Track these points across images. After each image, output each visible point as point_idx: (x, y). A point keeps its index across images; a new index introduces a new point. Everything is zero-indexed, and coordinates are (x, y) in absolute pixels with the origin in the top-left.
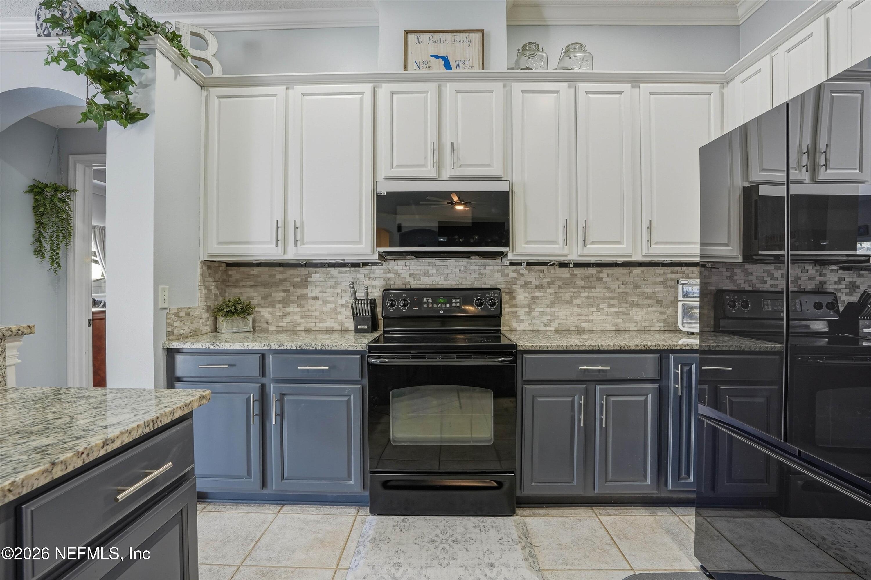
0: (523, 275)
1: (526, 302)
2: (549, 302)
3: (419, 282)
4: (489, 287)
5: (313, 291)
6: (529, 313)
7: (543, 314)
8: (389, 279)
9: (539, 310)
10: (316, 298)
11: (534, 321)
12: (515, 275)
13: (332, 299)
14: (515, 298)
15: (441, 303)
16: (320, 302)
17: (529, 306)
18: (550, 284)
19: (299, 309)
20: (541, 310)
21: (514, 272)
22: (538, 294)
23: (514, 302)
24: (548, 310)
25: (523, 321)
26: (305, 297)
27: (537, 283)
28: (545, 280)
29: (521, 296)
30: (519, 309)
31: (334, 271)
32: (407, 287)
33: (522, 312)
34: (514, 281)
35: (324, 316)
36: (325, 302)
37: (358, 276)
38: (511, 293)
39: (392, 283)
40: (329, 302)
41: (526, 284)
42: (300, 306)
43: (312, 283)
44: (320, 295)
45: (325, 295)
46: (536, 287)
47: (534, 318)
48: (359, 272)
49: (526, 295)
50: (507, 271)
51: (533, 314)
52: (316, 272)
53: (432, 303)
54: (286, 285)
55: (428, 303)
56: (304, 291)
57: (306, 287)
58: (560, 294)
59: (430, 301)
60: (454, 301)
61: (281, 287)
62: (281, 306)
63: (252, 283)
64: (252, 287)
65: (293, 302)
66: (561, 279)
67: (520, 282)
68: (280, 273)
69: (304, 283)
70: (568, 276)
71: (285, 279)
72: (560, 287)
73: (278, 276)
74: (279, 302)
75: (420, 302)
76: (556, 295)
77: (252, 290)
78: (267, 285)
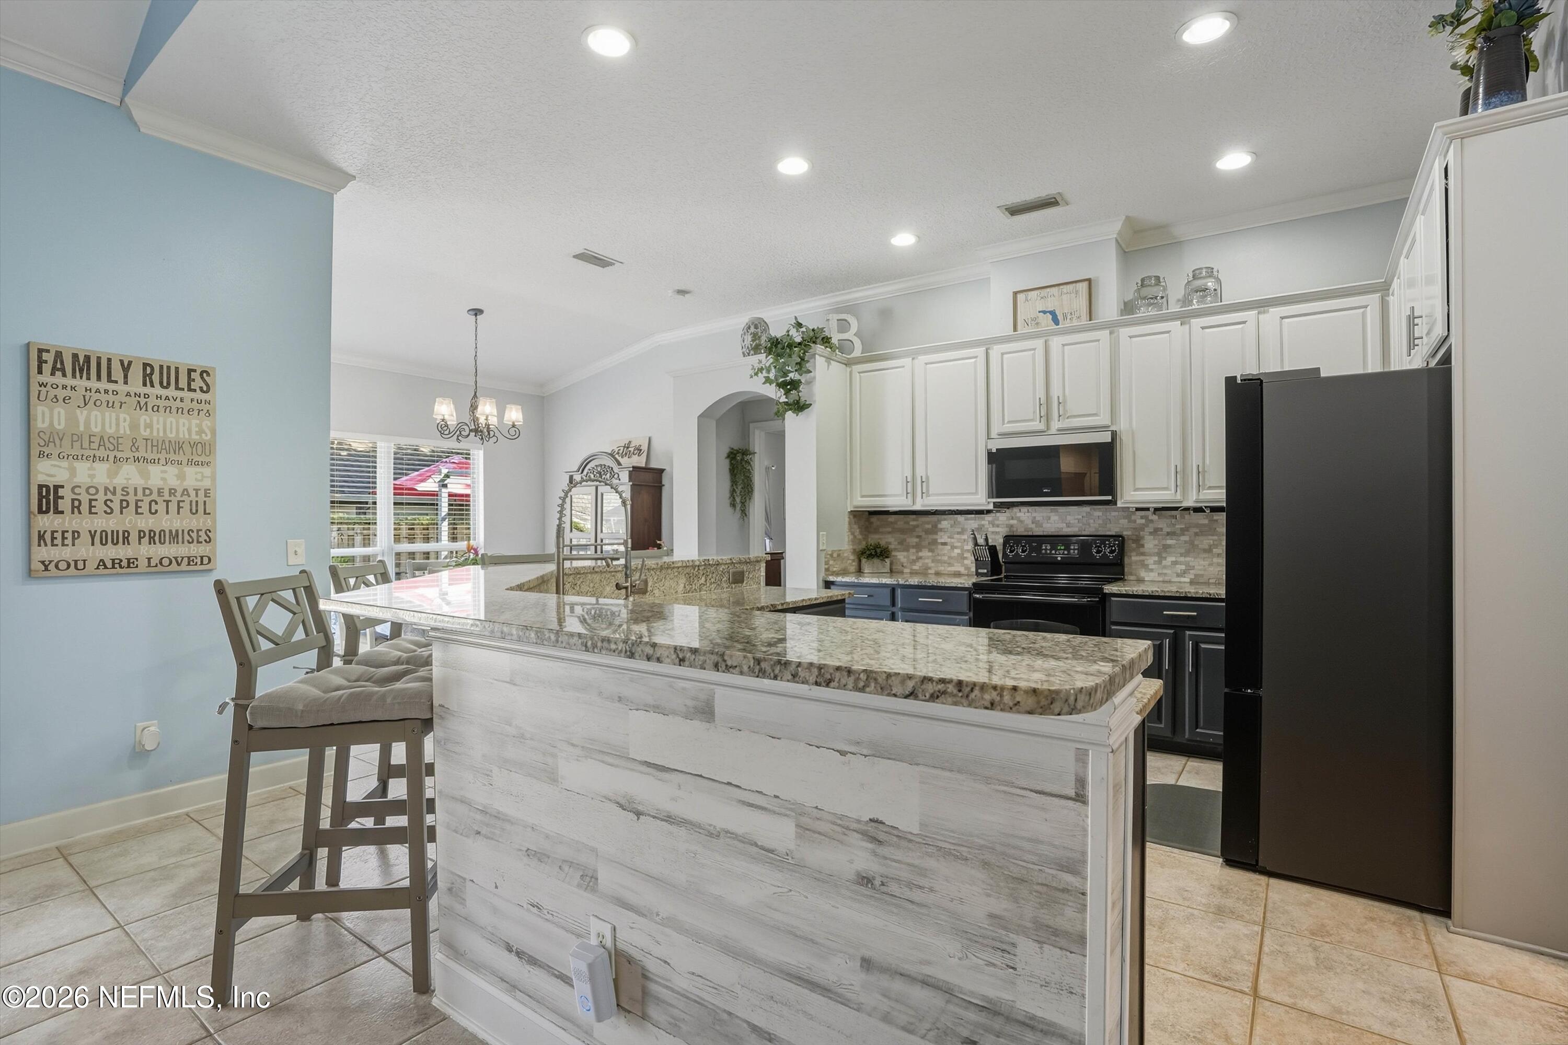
0: (1152, 521)
1: (1156, 551)
2: (1183, 551)
3: (1041, 529)
4: (1114, 534)
5: (942, 538)
6: (1159, 562)
7: (1175, 563)
8: (1012, 526)
9: (1170, 559)
10: (945, 544)
11: (1165, 571)
12: (1143, 521)
13: (959, 544)
14: (1143, 546)
15: (1059, 550)
16: (949, 547)
17: (1159, 554)
18: (1183, 531)
19: (930, 554)
20: (1174, 559)
21: (1142, 517)
22: (1169, 542)
23: (1142, 550)
24: (1182, 559)
25: (1152, 570)
26: (935, 542)
27: (1169, 530)
28: (1177, 526)
29: (1150, 543)
30: (1148, 557)
31: (960, 518)
32: (1030, 534)
33: (1151, 561)
34: (1142, 527)
35: (952, 561)
36: (953, 547)
37: (983, 522)
38: (1138, 541)
39: (1015, 529)
40: (956, 547)
41: (1156, 531)
42: (931, 550)
43: (941, 530)
44: (948, 540)
45: (953, 540)
46: (1168, 534)
47: (1165, 567)
48: (984, 519)
49: (1156, 542)
50: (1133, 517)
51: (1164, 563)
52: (945, 520)
53: (1051, 550)
54: (919, 531)
55: (1046, 549)
56: (935, 537)
57: (936, 533)
58: (1196, 543)
59: (1049, 547)
60: (1072, 547)
61: (915, 534)
62: (914, 550)
63: (890, 530)
64: (889, 533)
65: (925, 547)
66: (1197, 526)
67: (1150, 529)
68: (914, 520)
69: (935, 530)
70: (1206, 522)
71: (917, 526)
72: (1196, 534)
73: (912, 523)
74: (913, 547)
75: (1038, 549)
76: (1192, 543)
77: (890, 536)
78: (902, 531)
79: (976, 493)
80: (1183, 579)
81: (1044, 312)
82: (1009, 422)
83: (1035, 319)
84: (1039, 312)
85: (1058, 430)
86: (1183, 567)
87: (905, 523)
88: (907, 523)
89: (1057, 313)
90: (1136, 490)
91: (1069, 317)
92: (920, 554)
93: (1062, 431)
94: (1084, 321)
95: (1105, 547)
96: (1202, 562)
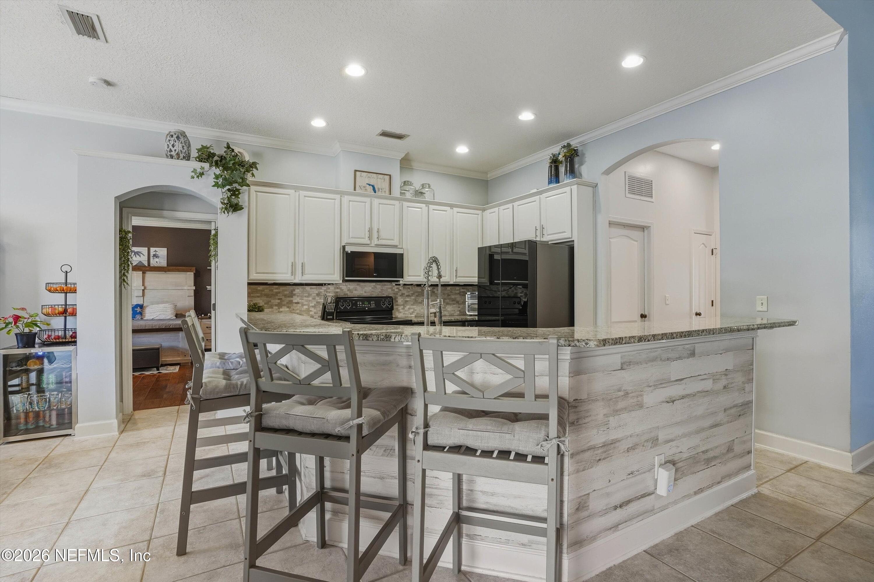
0: (401, 290)
1: (402, 303)
2: (412, 303)
3: (352, 294)
4: (385, 296)
5: (295, 299)
6: (403, 309)
7: (409, 309)
8: (337, 292)
9: (408, 307)
10: (298, 303)
11: (406, 312)
12: (397, 290)
13: (307, 303)
14: (397, 301)
15: (366, 304)
16: (300, 305)
17: (403, 305)
18: (413, 294)
19: (288, 309)
20: (409, 307)
21: (397, 288)
22: (407, 299)
23: (397, 303)
24: (412, 307)
25: (401, 312)
26: (291, 302)
27: (407, 294)
28: (410, 292)
29: (400, 300)
30: (399, 307)
31: (308, 288)
32: (346, 296)
33: (400, 308)
34: (396, 294)
35: (302, 313)
36: (303, 305)
37: (321, 290)
38: (396, 298)
39: (338, 294)
40: (305, 305)
41: (402, 295)
42: (288, 307)
43: (295, 295)
44: (300, 301)
45: (303, 301)
46: (407, 296)
47: (406, 311)
48: (321, 289)
49: (402, 300)
50: (393, 288)
51: (405, 309)
52: (298, 289)
53: (362, 304)
54: (280, 296)
55: (360, 304)
56: (291, 299)
57: (292, 297)
58: (417, 299)
59: (361, 303)
60: (372, 303)
61: (277, 297)
62: (277, 307)
63: (258, 295)
64: (258, 297)
65: (284, 305)
66: (417, 292)
67: (400, 294)
68: (276, 289)
69: (292, 295)
70: (421, 290)
71: (279, 293)
72: (417, 296)
73: (275, 291)
74: (276, 305)
75: (356, 304)
76: (415, 300)
77: (259, 299)
78: (267, 296)
79: (334, 274)
80: (412, 316)
81: (370, 185)
82: (352, 238)
83: (364, 187)
84: (367, 184)
85: (375, 245)
86: (412, 310)
87: (270, 290)
88: (272, 290)
89: (375, 187)
90: (409, 276)
91: (380, 190)
92: (281, 310)
93: (377, 246)
94: (387, 194)
95: (386, 302)
96: (419, 308)
